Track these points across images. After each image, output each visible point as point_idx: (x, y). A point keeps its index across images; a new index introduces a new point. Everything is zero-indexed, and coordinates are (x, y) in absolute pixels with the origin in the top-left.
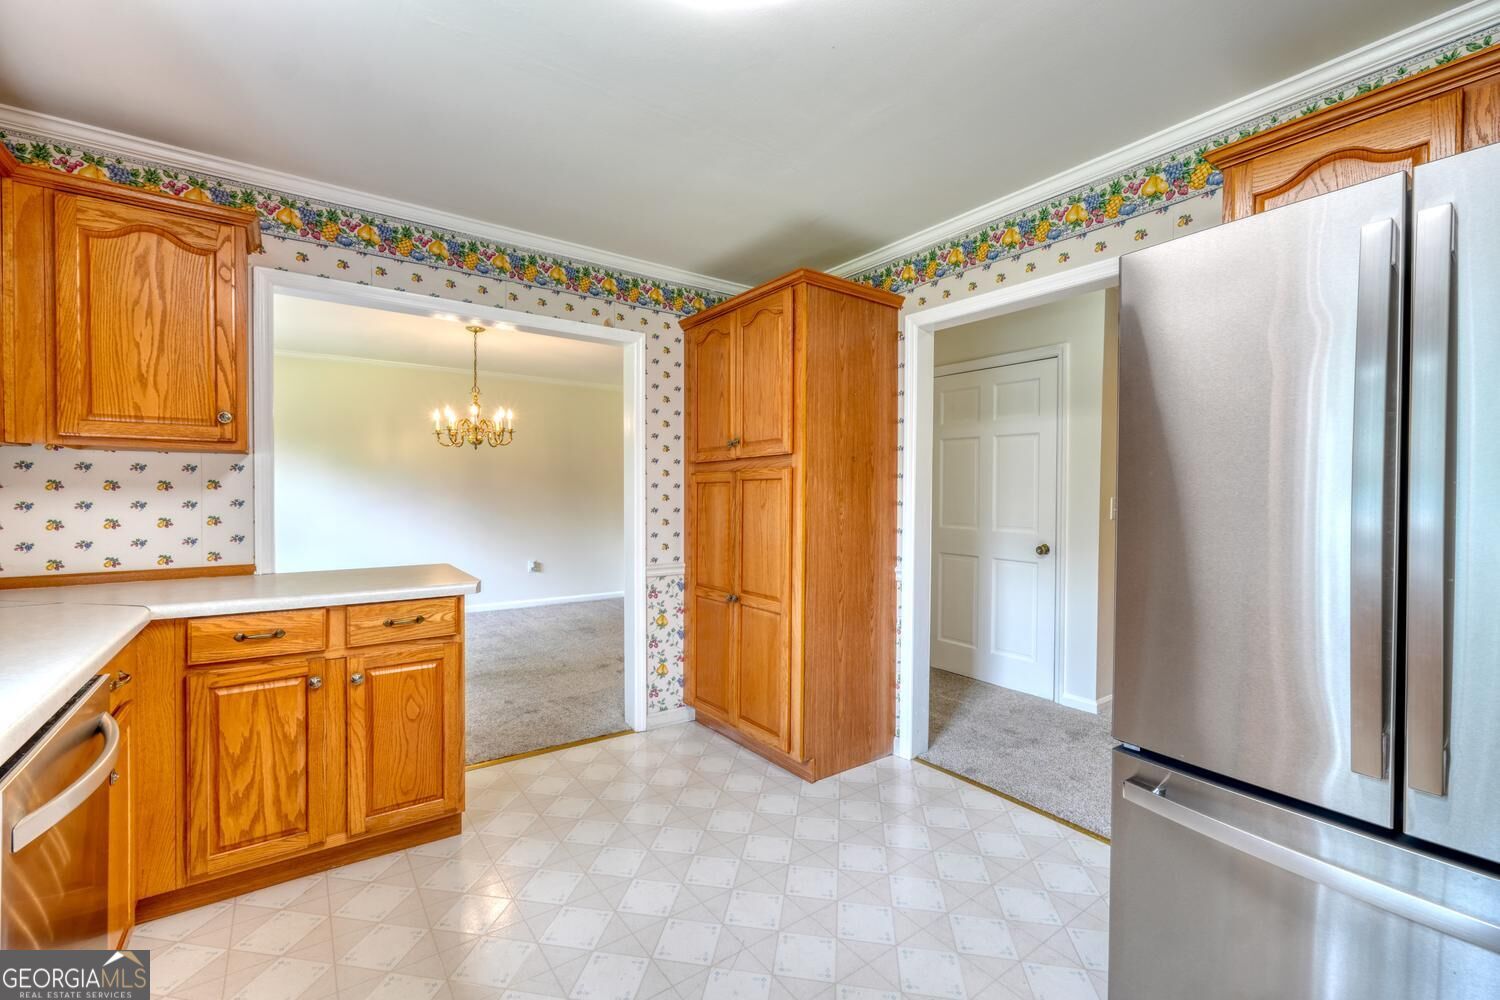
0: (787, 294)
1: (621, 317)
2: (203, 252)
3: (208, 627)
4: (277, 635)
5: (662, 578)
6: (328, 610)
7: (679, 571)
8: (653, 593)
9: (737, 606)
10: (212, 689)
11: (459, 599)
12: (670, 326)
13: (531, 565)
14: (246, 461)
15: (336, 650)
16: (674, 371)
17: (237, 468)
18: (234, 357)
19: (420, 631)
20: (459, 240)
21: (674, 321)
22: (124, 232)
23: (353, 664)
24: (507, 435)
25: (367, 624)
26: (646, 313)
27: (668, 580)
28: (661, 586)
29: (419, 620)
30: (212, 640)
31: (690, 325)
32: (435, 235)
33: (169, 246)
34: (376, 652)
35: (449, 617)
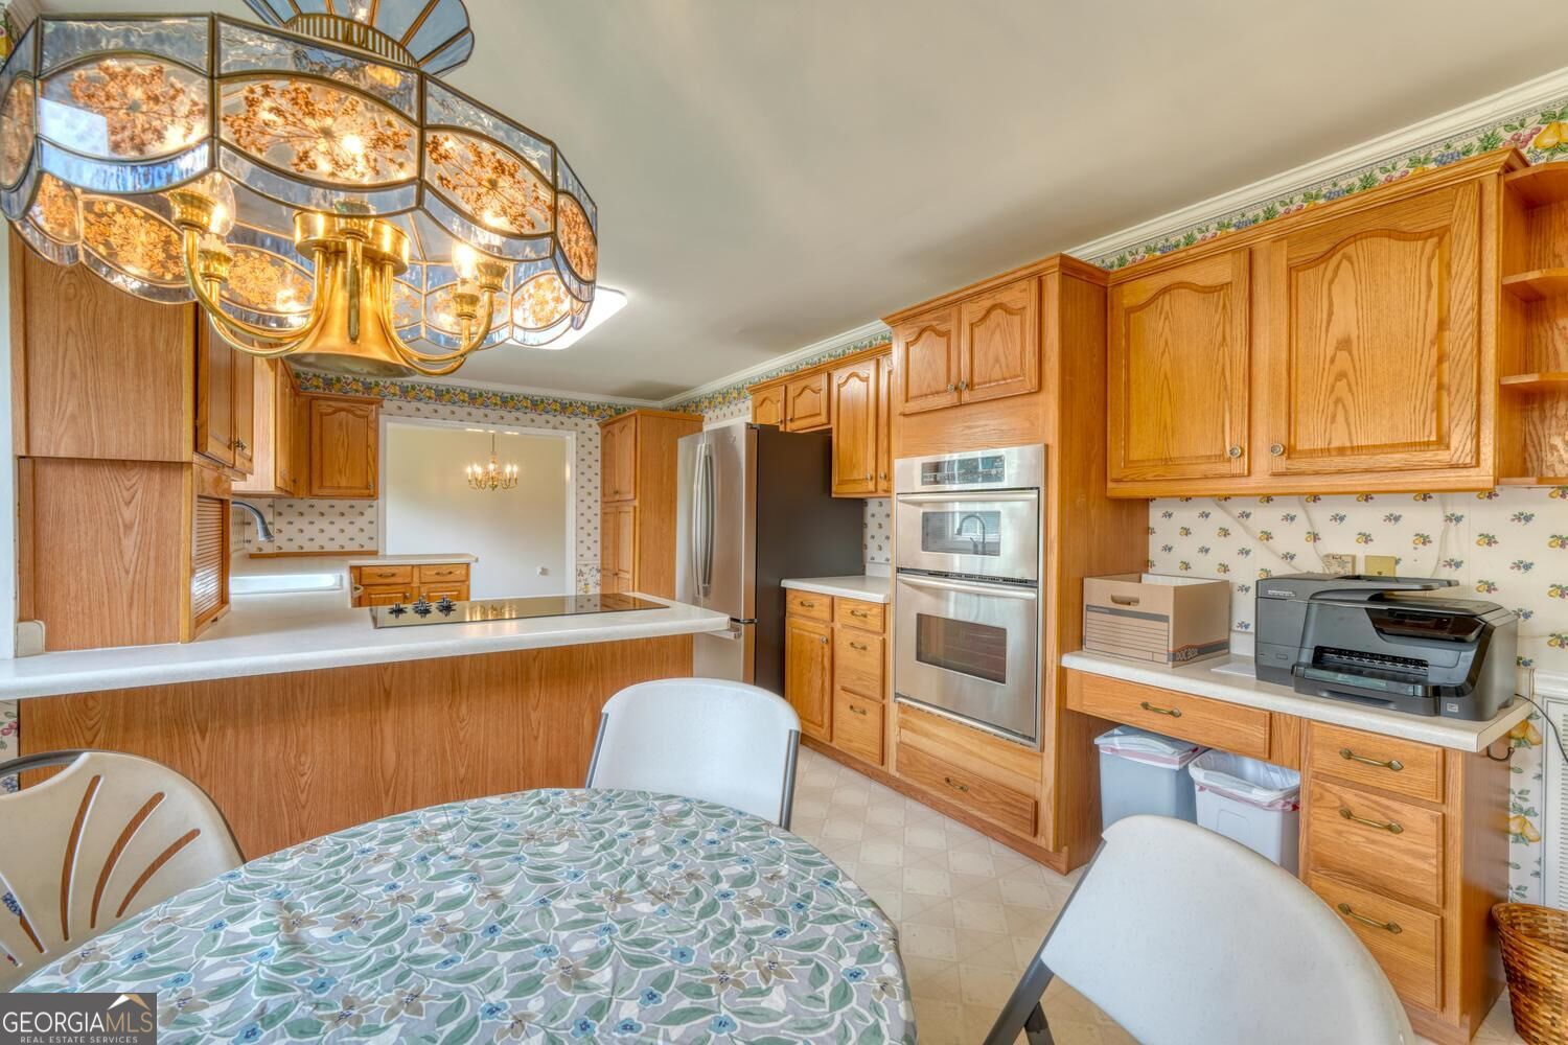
0: (633, 419)
1: (562, 423)
2: (363, 417)
3: (367, 570)
4: (393, 575)
5: (586, 565)
6: (413, 566)
7: (598, 562)
8: (581, 573)
9: (616, 577)
10: (370, 594)
11: (468, 565)
12: (592, 427)
13: (539, 570)
14: (375, 503)
15: (416, 584)
16: (594, 451)
17: (371, 506)
18: (374, 461)
19: (450, 578)
20: (474, 391)
21: (594, 423)
22: (334, 412)
23: (422, 589)
24: (513, 482)
25: (428, 573)
26: (577, 420)
27: (590, 567)
28: (584, 569)
29: (450, 573)
30: (370, 575)
31: (604, 426)
32: (461, 391)
33: (350, 416)
34: (432, 585)
35: (464, 572)
